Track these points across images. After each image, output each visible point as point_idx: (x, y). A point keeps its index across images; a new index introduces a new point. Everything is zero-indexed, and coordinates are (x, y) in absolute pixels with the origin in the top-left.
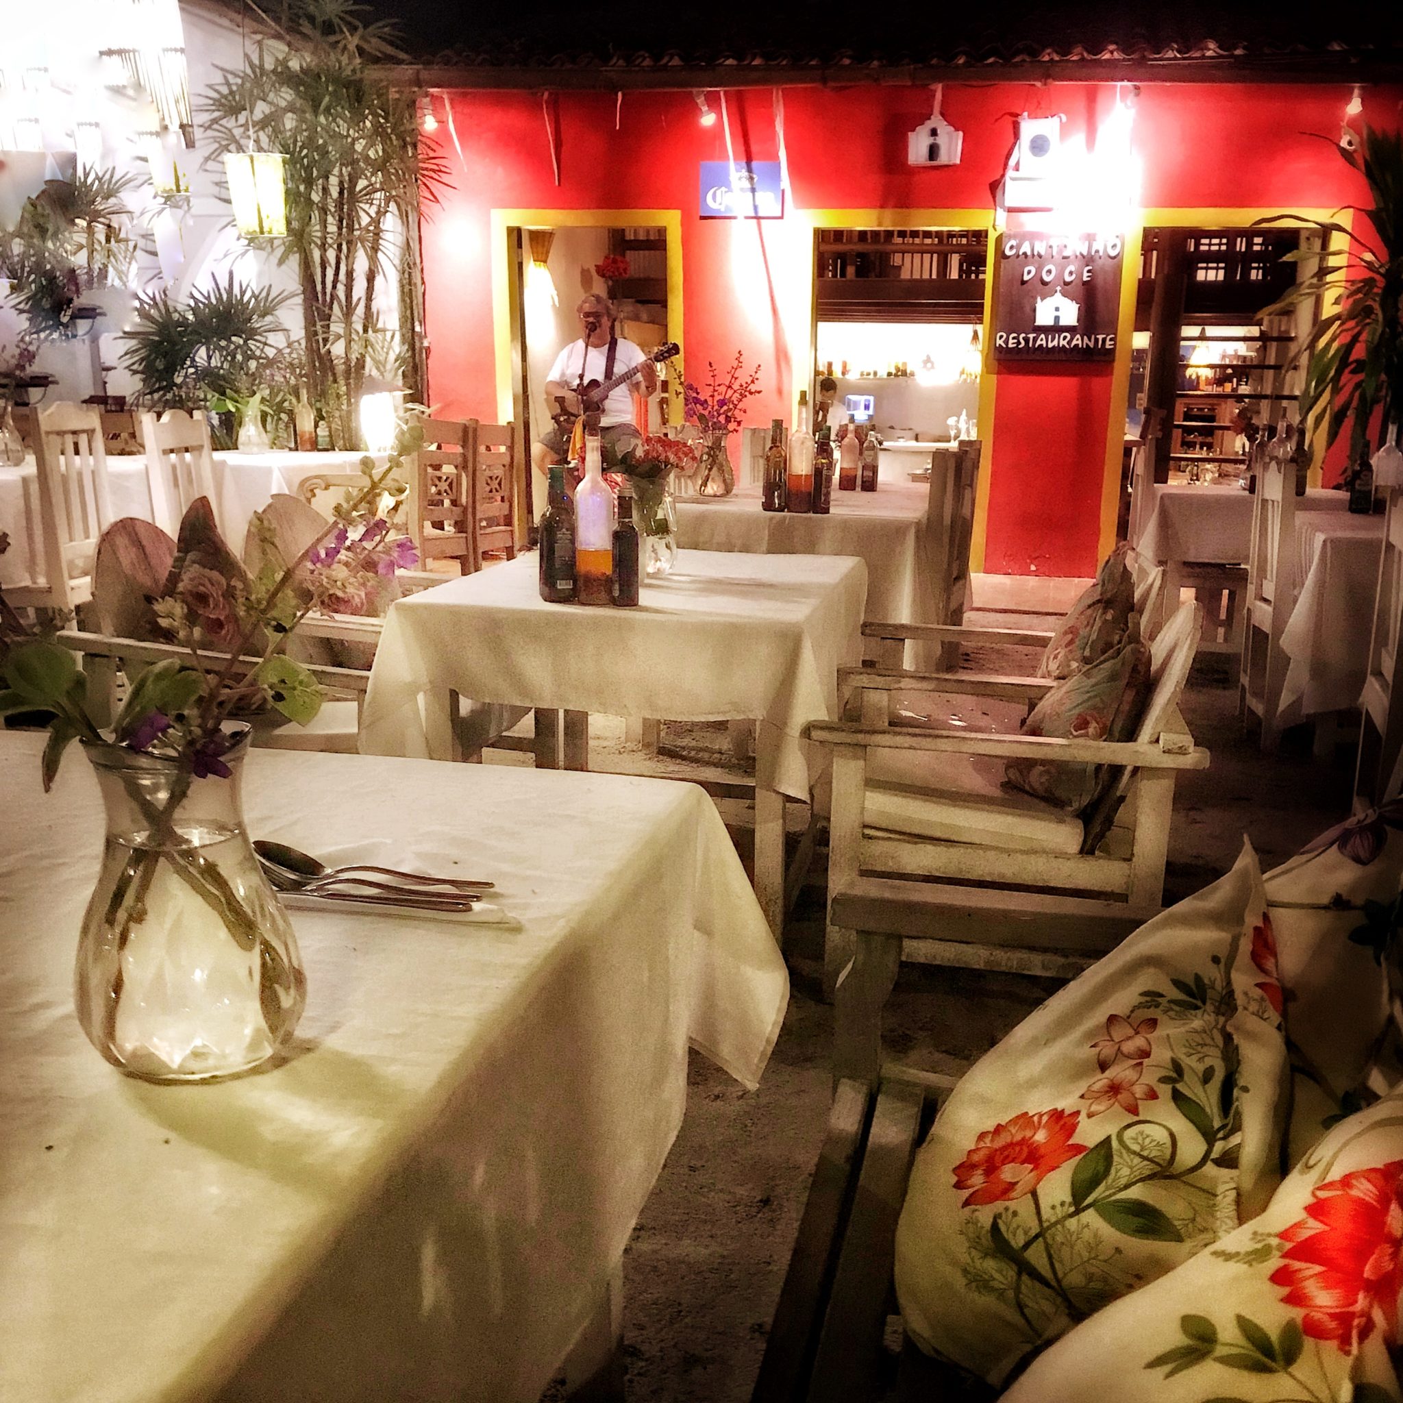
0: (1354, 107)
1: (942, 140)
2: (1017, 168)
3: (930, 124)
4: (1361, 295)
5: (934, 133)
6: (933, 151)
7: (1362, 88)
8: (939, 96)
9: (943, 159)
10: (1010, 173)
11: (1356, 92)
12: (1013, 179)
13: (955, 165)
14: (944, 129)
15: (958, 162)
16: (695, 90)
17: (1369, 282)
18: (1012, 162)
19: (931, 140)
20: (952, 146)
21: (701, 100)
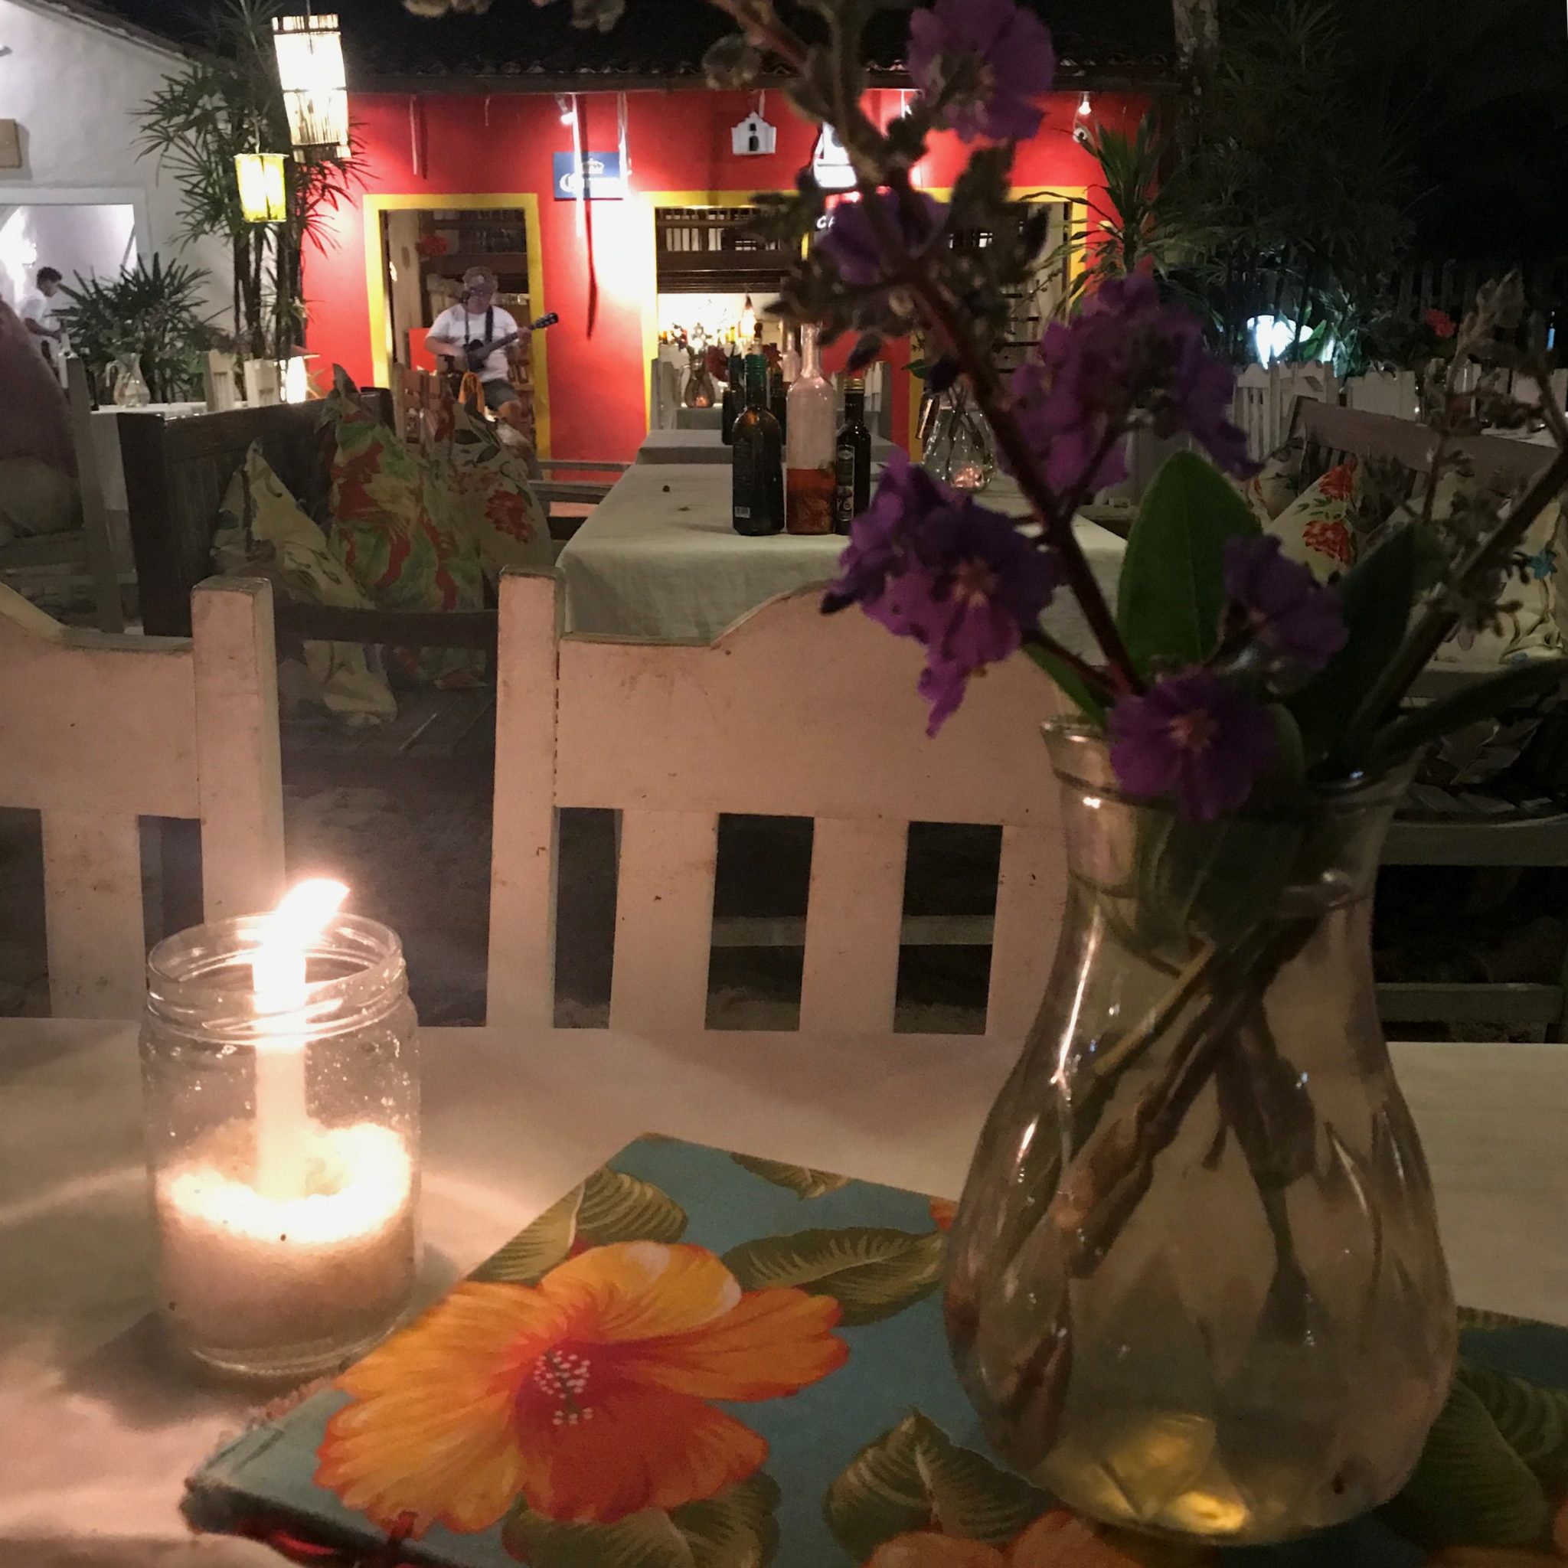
0: (1085, 109)
1: (760, 134)
2: (822, 156)
3: (749, 121)
4: (1105, 254)
5: (753, 127)
6: (753, 143)
7: (1090, 95)
8: (762, 100)
9: (762, 149)
10: (817, 161)
11: (1085, 98)
12: (820, 166)
13: (771, 154)
14: (762, 126)
15: (773, 150)
16: (556, 94)
17: (1110, 244)
18: (818, 151)
19: (750, 134)
20: (768, 139)
21: (561, 102)
